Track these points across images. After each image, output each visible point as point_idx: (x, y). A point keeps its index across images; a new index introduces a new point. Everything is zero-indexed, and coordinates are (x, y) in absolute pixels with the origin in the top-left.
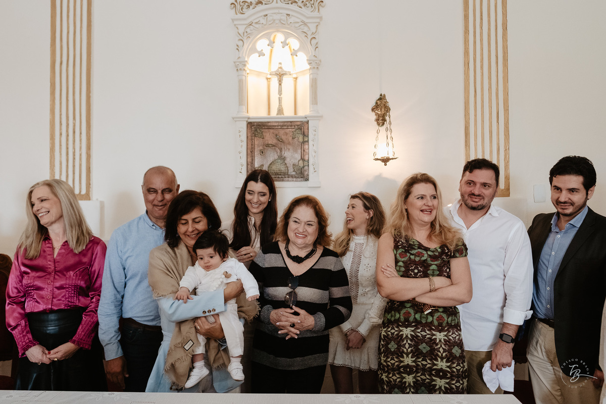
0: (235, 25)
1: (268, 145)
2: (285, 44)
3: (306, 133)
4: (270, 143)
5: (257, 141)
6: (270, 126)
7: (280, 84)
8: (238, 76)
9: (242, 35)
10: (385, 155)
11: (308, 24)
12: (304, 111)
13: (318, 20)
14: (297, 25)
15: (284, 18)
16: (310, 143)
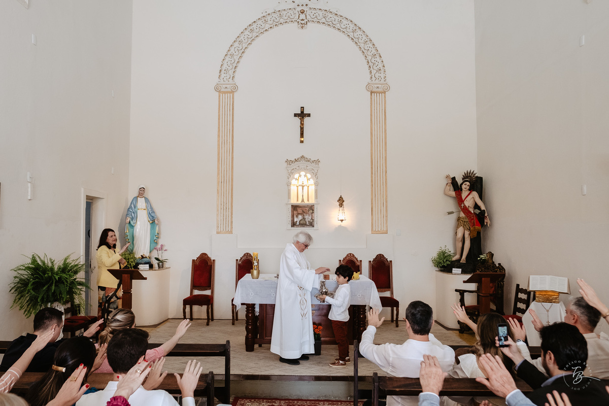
0: (287, 169)
1: (299, 214)
2: (305, 176)
3: (313, 210)
5: (295, 212)
6: (299, 207)
8: (288, 188)
9: (290, 173)
10: (342, 219)
11: (314, 170)
12: (312, 201)
13: (318, 168)
14: (310, 170)
15: (305, 167)
16: (315, 213)
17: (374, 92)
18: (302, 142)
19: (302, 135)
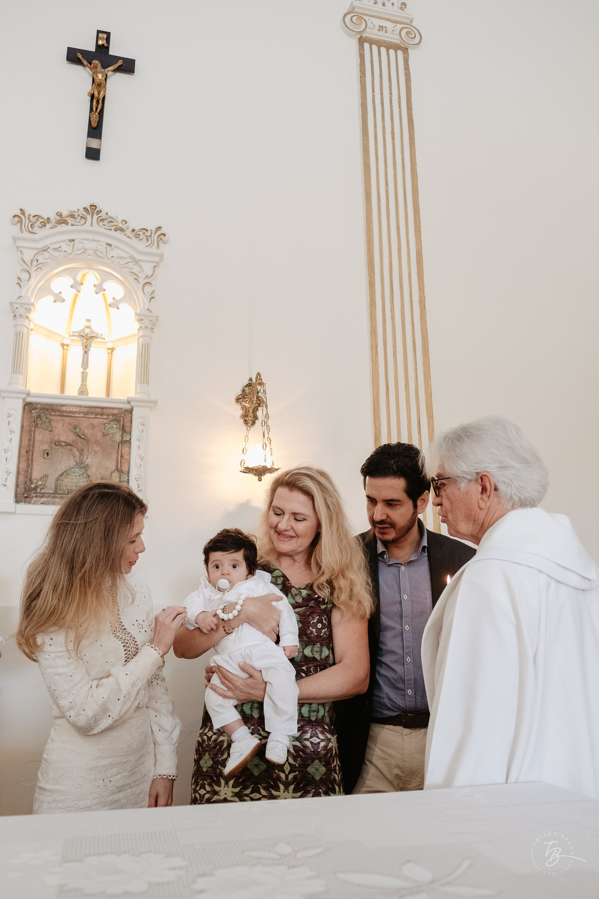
0: (18, 247)
1: (58, 443)
2: (99, 289)
3: (127, 429)
4: (62, 439)
5: (40, 435)
6: (66, 412)
7: (86, 352)
8: (15, 326)
9: (29, 264)
10: (260, 461)
11: (141, 263)
12: (125, 391)
13: (157, 259)
14: (122, 262)
15: (102, 248)
16: (134, 443)
17: (372, 42)
18: (93, 154)
19: (95, 131)
